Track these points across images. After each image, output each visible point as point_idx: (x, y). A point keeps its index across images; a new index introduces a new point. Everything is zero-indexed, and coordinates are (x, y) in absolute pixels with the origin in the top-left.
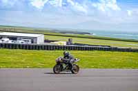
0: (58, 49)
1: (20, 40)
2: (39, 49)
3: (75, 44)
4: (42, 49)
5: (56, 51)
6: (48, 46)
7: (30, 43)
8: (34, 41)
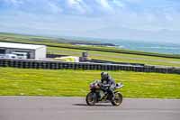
0: (67, 68)
1: (10, 53)
2: (38, 68)
3: (93, 61)
4: (43, 68)
5: (65, 71)
6: (51, 63)
7: (25, 58)
8: (32, 56)
